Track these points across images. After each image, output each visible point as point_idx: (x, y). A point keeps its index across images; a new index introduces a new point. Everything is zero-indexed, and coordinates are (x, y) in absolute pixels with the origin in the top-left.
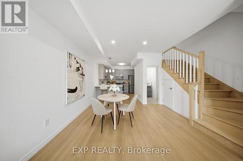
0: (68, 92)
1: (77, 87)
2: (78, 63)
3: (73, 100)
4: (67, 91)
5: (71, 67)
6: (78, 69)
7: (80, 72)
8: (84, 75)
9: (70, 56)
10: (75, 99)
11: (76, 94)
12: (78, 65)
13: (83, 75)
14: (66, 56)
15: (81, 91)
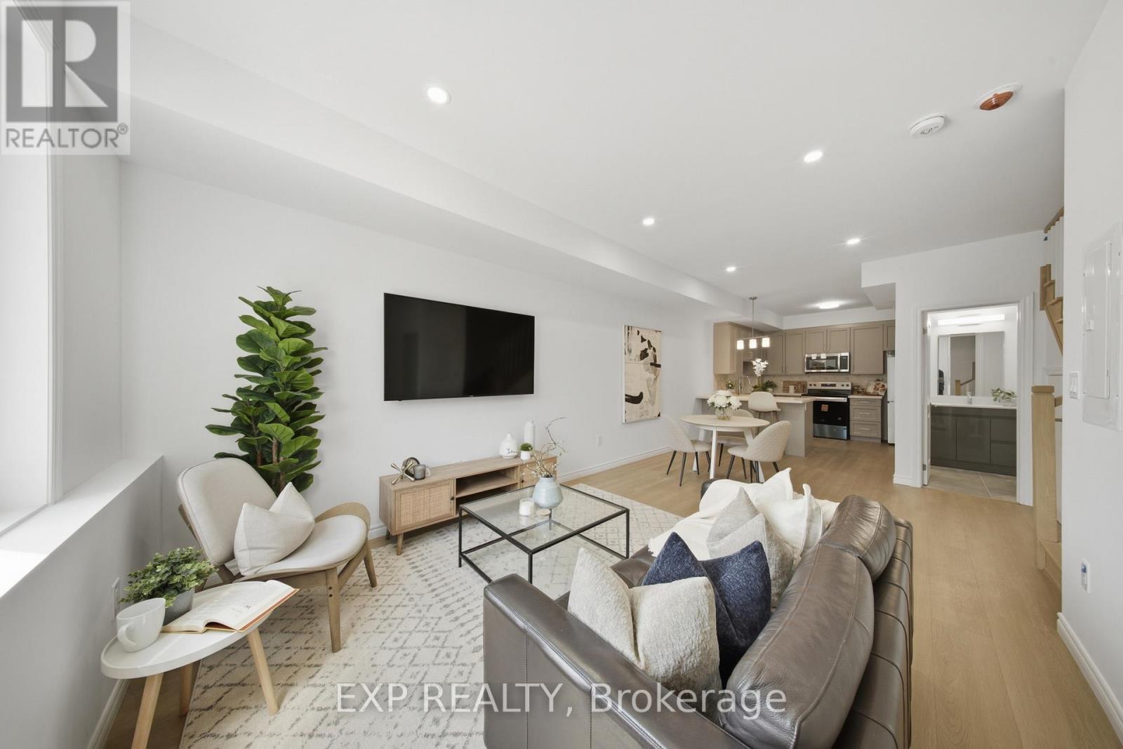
0: (626, 400)
1: (641, 394)
2: (643, 340)
3: (634, 418)
4: (624, 397)
5: (630, 351)
6: (644, 355)
7: (650, 359)
8: (659, 366)
9: (630, 331)
10: (638, 418)
11: (641, 408)
12: (645, 345)
13: (655, 365)
14: (623, 331)
15: (652, 403)
